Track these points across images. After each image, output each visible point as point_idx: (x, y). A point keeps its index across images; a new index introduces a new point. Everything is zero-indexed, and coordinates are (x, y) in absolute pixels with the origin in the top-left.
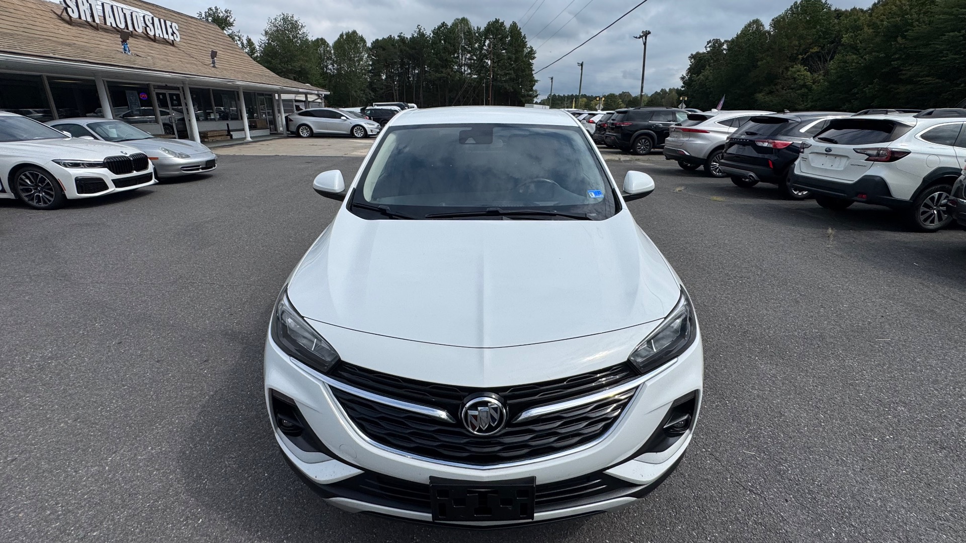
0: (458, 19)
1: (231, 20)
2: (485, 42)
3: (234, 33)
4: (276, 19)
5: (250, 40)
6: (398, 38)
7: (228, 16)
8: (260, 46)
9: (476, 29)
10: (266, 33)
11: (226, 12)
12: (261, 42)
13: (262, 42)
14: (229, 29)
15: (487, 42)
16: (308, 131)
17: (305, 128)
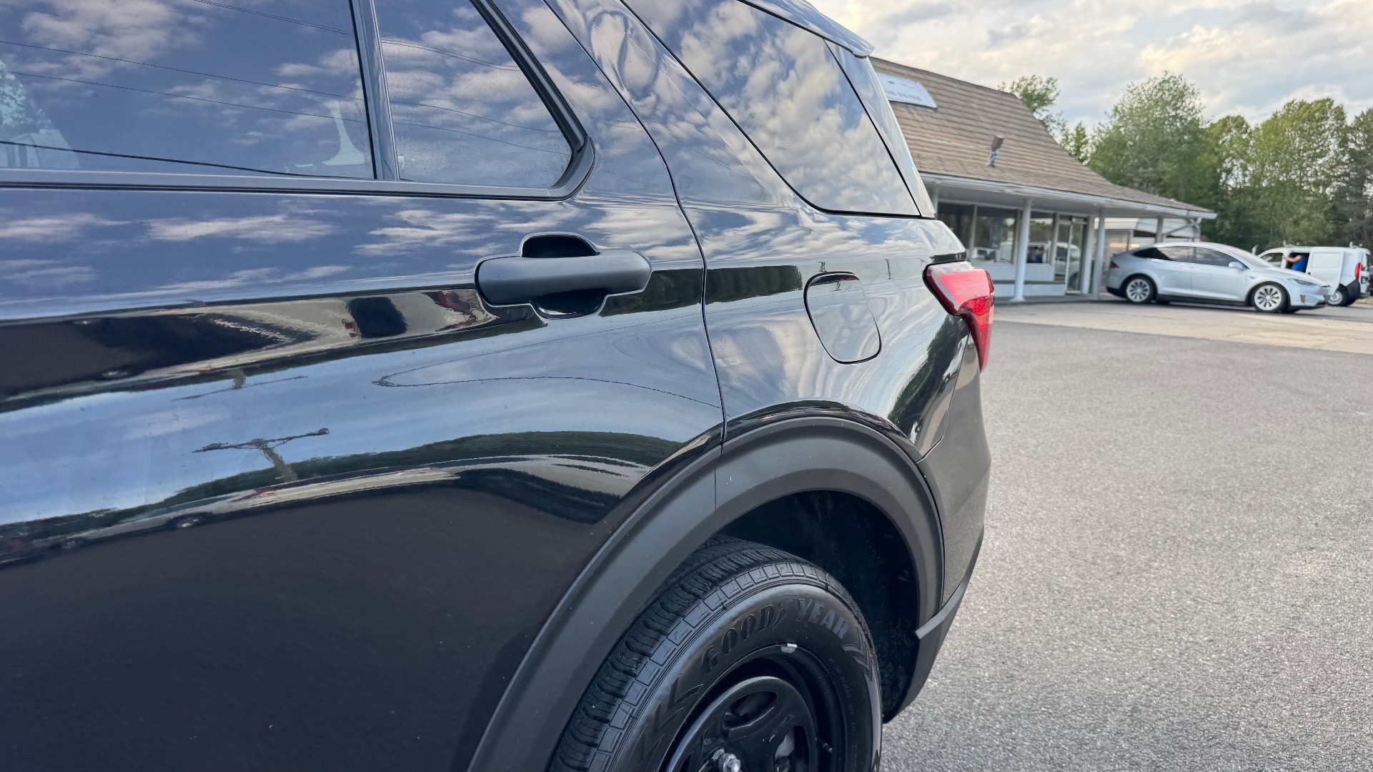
4: (1144, 86)
16: (1146, 290)
17: (1141, 283)
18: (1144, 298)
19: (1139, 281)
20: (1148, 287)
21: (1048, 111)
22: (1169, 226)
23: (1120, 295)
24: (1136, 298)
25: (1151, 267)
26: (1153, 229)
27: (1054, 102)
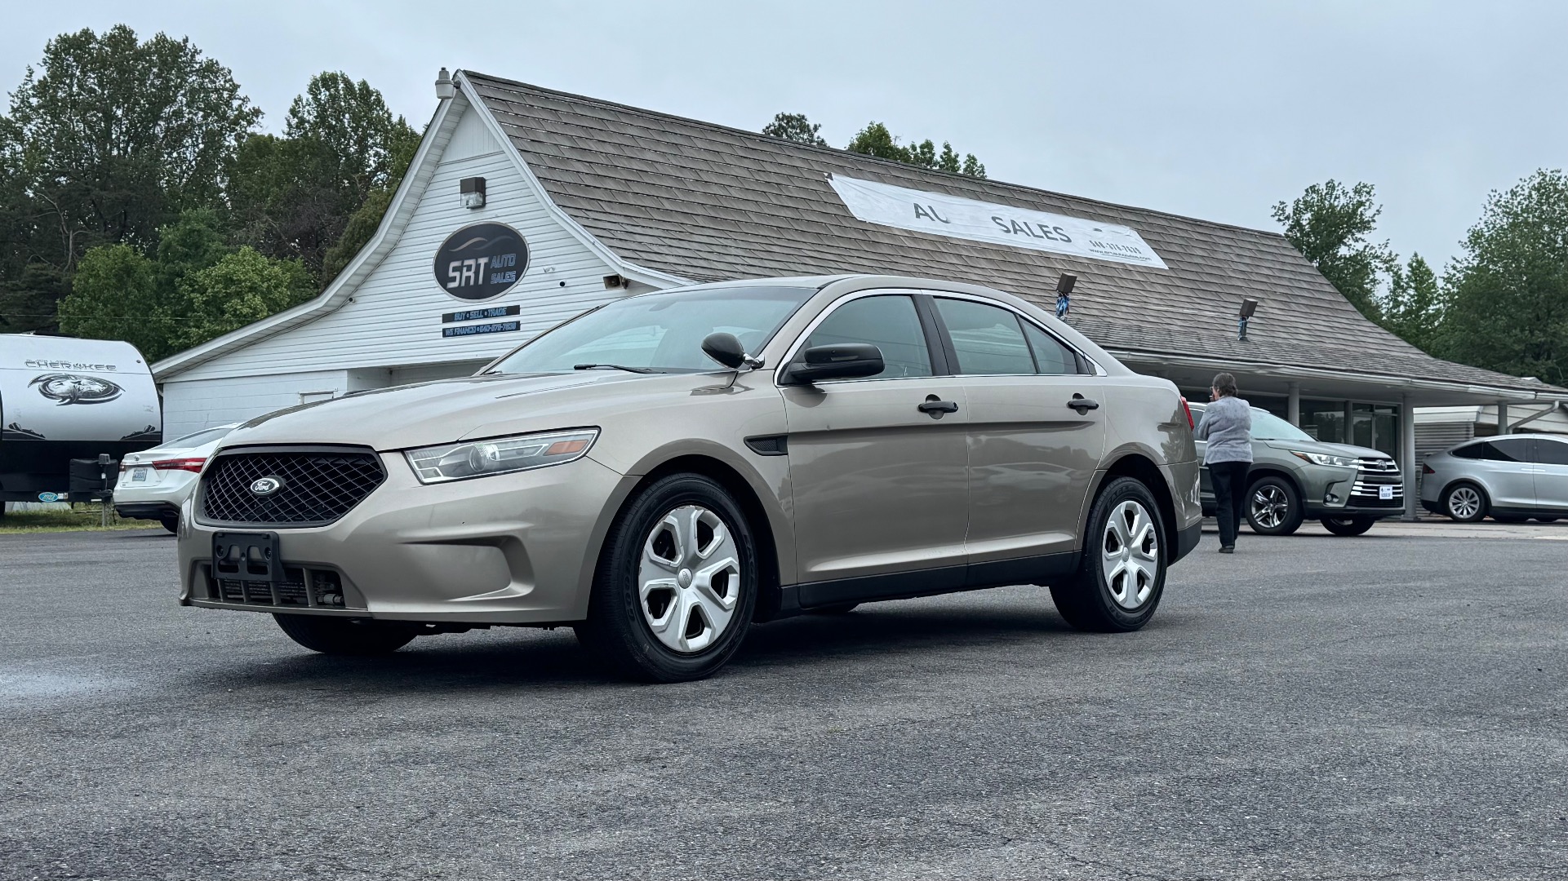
1: (1368, 215)
3: (1373, 248)
4: (1514, 193)
5: (1420, 263)
7: (1361, 204)
8: (1448, 280)
10: (1476, 238)
11: (1357, 191)
12: (1454, 268)
13: (1458, 266)
14: (1357, 240)
16: (1475, 502)
17: (1467, 493)
18: (1473, 513)
19: (1463, 490)
20: (1476, 498)
21: (1363, 240)
22: (1514, 415)
23: (1438, 508)
24: (1462, 513)
25: (1482, 470)
26: (1495, 421)
27: (1372, 224)
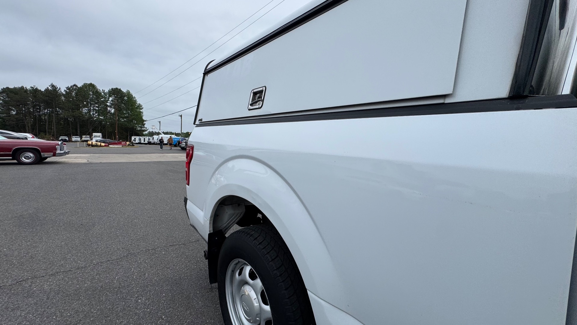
0: (86, 84)
2: (109, 98)
6: (31, 88)
9: (101, 90)
15: (111, 99)
